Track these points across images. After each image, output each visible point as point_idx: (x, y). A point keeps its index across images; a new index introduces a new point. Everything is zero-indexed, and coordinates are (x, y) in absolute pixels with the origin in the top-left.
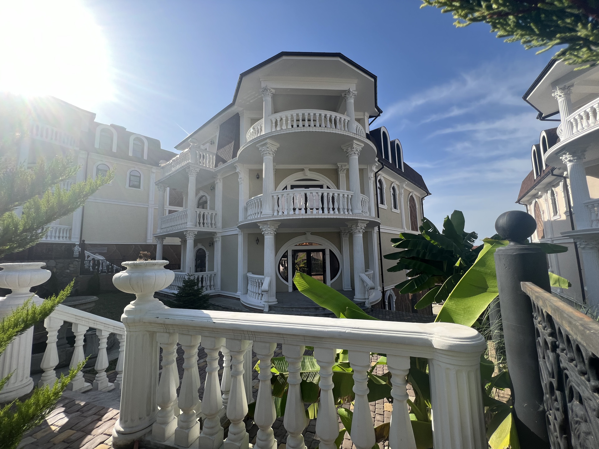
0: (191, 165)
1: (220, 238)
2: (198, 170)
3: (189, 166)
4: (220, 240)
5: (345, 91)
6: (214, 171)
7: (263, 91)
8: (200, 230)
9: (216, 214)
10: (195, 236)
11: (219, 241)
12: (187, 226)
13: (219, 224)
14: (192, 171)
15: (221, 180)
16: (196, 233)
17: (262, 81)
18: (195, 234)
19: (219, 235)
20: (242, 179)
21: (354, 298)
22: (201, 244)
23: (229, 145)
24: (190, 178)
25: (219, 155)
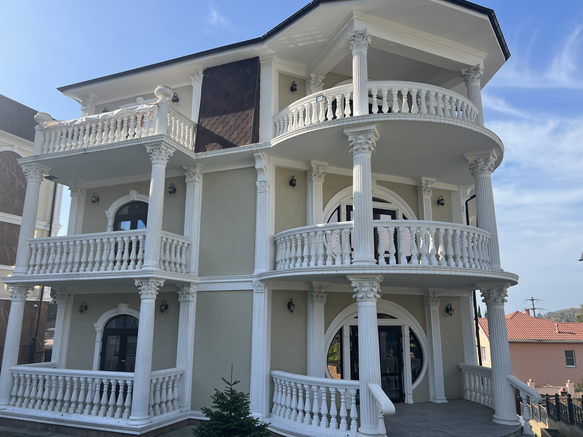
0: (165, 140)
1: (195, 295)
2: (172, 152)
3: (162, 141)
4: (195, 300)
5: (469, 66)
6: (195, 158)
7: (354, 36)
8: (170, 278)
9: (188, 244)
10: (158, 291)
11: (192, 301)
12: (143, 269)
13: (194, 267)
14: (163, 151)
15: (200, 176)
16: (162, 285)
17: (356, 18)
18: (158, 287)
19: (193, 289)
20: (268, 183)
21: (493, 418)
22: (127, 305)
23: (239, 114)
24: (153, 166)
25: (207, 128)
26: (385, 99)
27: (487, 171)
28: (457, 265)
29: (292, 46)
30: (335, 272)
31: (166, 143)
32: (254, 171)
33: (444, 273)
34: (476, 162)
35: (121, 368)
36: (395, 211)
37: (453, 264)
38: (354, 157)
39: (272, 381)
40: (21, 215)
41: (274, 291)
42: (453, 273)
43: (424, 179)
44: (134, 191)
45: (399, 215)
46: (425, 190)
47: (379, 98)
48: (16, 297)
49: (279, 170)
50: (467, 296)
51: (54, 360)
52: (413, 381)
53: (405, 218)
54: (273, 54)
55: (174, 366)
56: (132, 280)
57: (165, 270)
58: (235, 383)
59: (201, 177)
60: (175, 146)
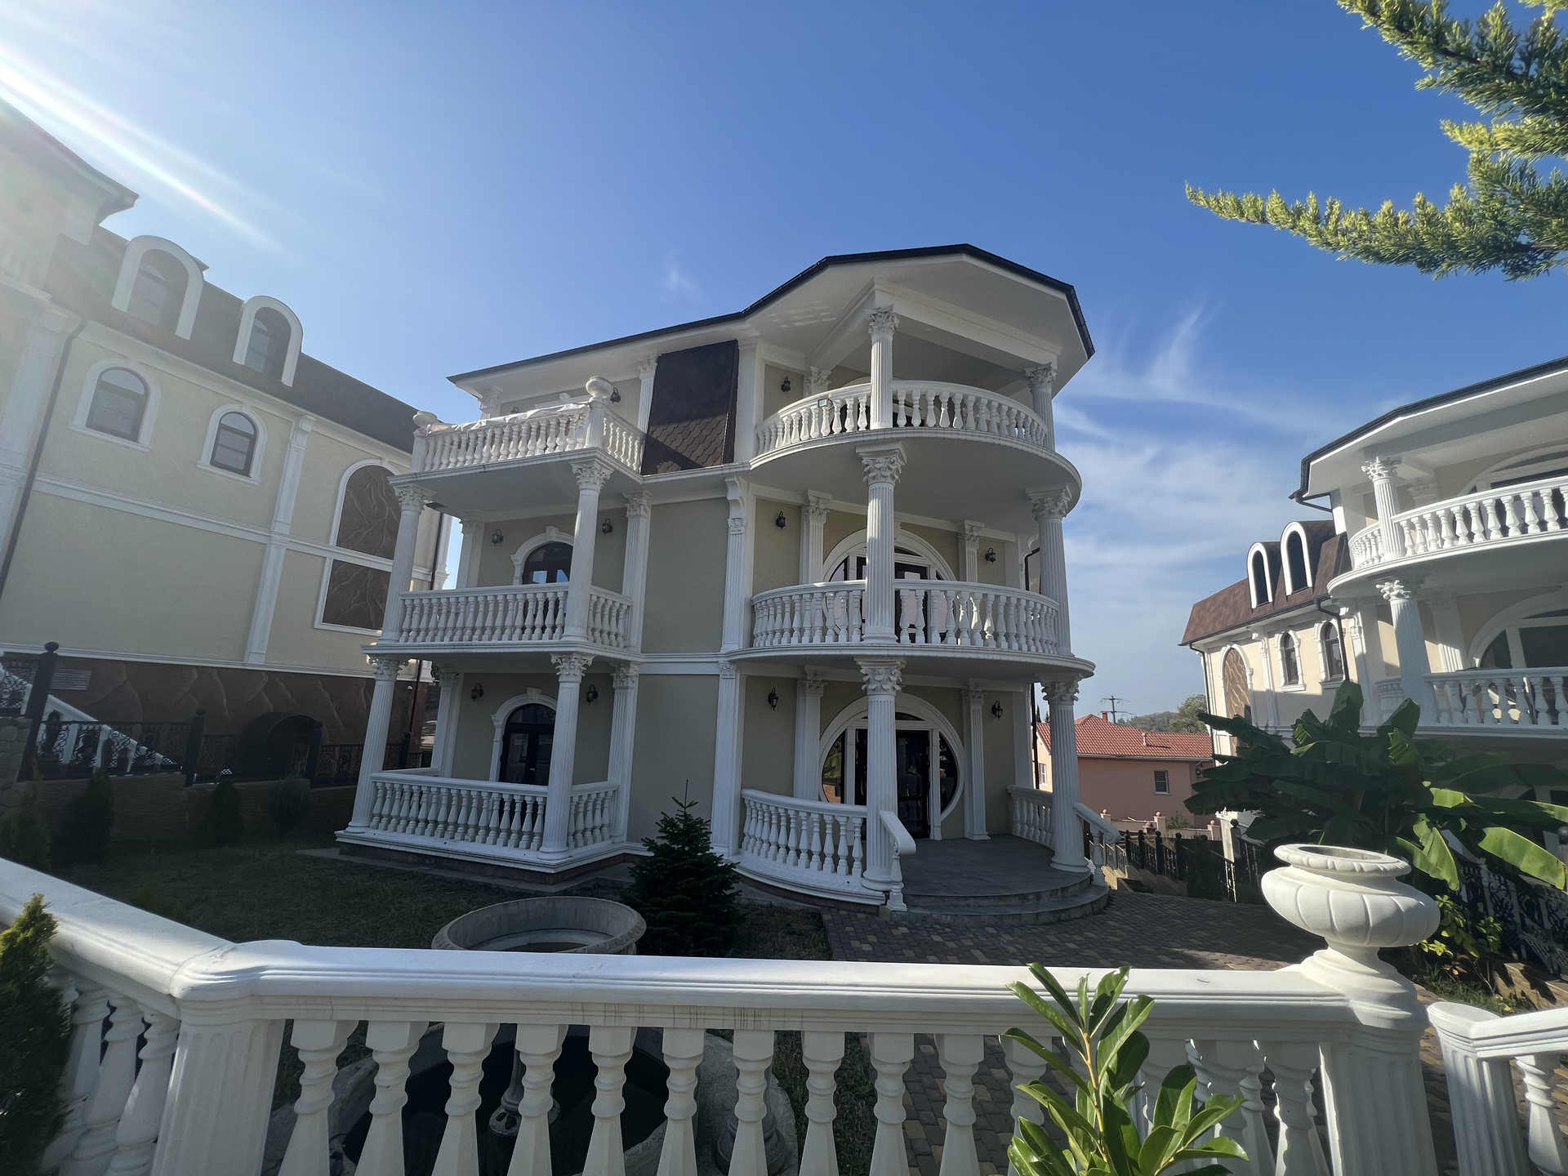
0: (599, 455)
1: (636, 680)
2: (608, 473)
3: (595, 457)
4: (636, 686)
5: (1036, 365)
6: (641, 482)
7: (874, 315)
8: (601, 654)
9: (628, 607)
10: (583, 672)
11: (633, 688)
12: (564, 639)
13: (636, 639)
14: (596, 472)
16: (590, 663)
17: (878, 290)
18: (584, 666)
19: (634, 671)
20: (744, 523)
21: (1052, 862)
22: (540, 691)
23: (706, 420)
24: (582, 492)
25: (660, 439)
26: (916, 407)
27: (1057, 515)
28: (1010, 647)
29: (785, 326)
30: (838, 653)
31: (600, 460)
32: (725, 504)
33: (991, 657)
34: (1042, 501)
35: (529, 779)
36: (925, 568)
37: (1004, 645)
38: (871, 488)
39: (743, 805)
40: (393, 559)
41: (748, 677)
42: (1004, 658)
43: (968, 524)
44: (554, 528)
45: (932, 573)
46: (968, 539)
47: (908, 405)
48: (382, 674)
49: (761, 503)
50: (1022, 691)
51: (435, 764)
52: (943, 809)
53: (939, 577)
54: (757, 337)
55: (606, 779)
56: (548, 654)
57: (595, 642)
58: (690, 805)
59: (649, 510)
60: (613, 465)
